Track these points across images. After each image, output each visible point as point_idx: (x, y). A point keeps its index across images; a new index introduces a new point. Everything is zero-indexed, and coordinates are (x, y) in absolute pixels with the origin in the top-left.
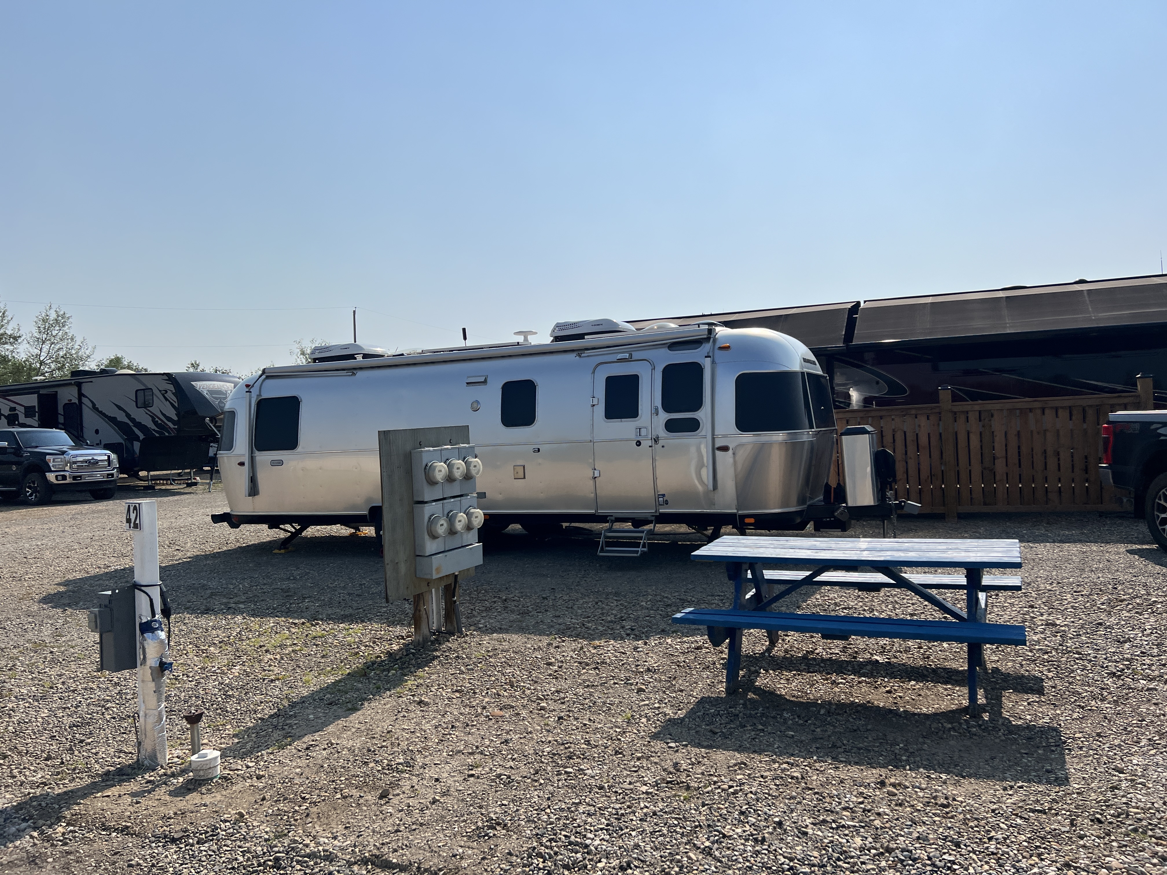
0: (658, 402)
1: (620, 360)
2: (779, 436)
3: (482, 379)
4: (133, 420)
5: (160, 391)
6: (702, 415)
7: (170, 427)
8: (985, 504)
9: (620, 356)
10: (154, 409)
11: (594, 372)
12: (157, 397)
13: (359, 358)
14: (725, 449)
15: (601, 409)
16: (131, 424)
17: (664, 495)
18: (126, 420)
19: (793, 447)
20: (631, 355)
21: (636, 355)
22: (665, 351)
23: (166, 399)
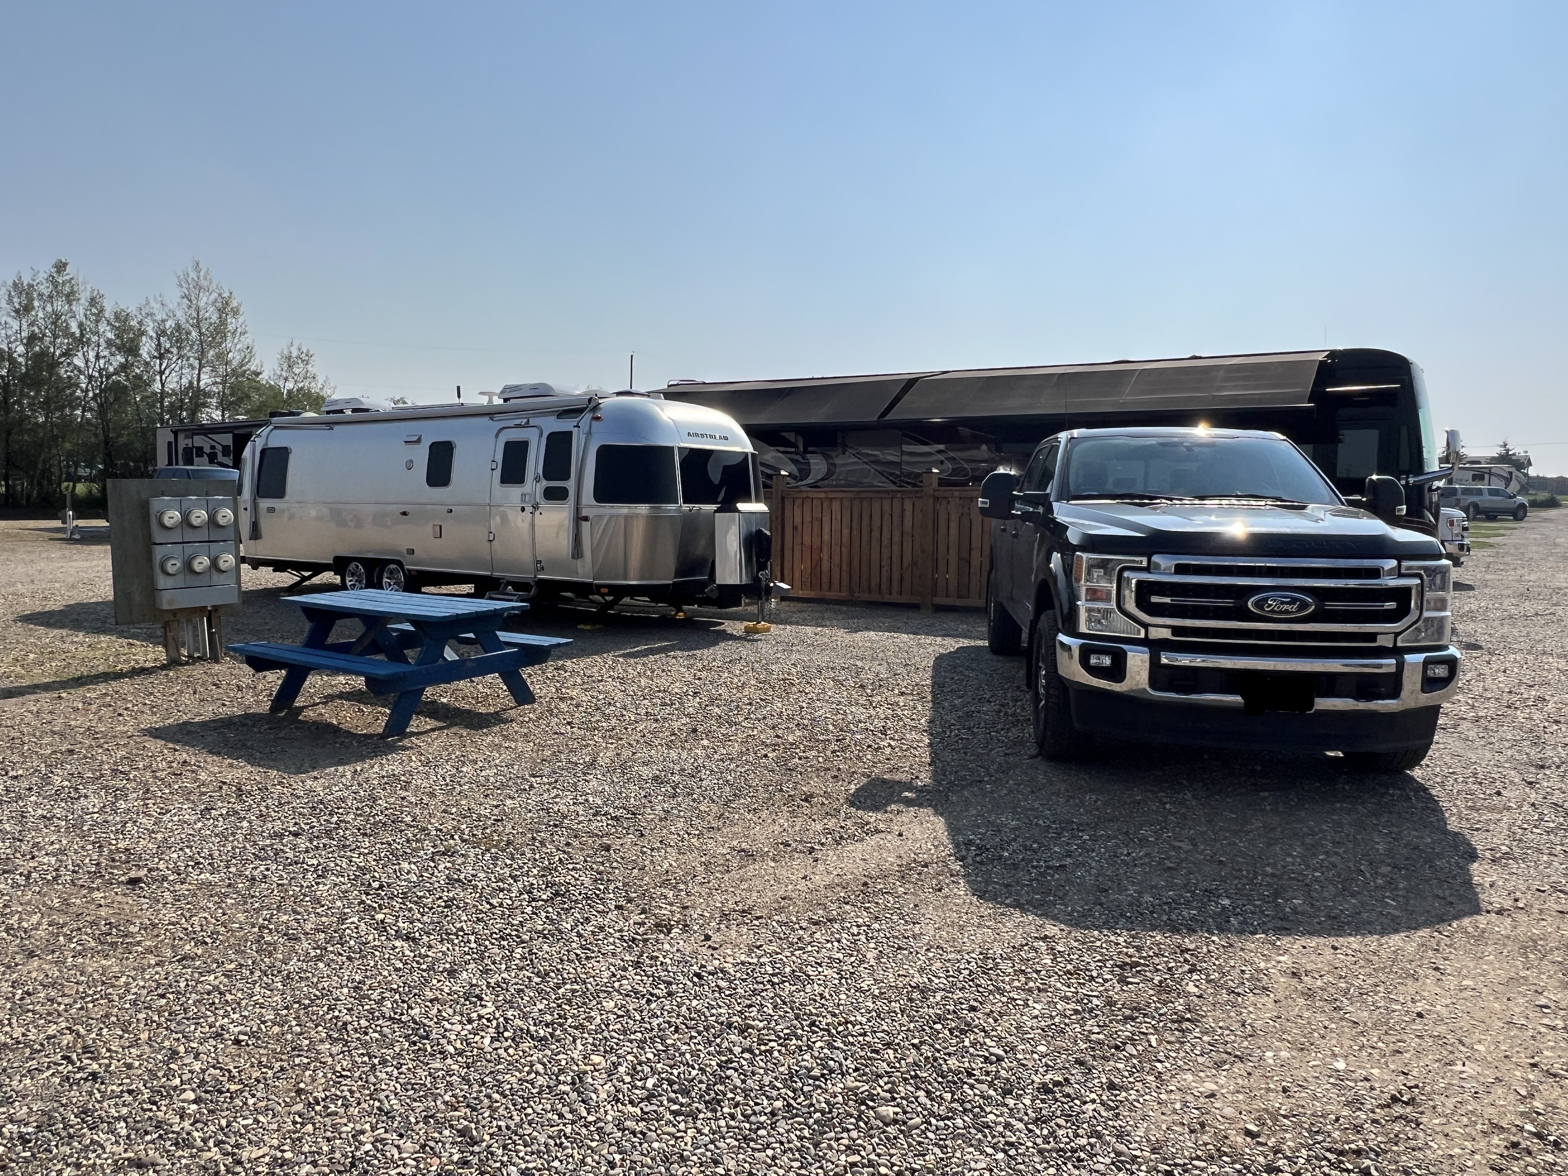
0: (540, 471)
1: (519, 426)
2: (643, 509)
3: (415, 439)
6: (570, 485)
8: (959, 597)
9: (517, 422)
11: (497, 436)
13: (349, 412)
14: (586, 519)
15: (498, 473)
17: (540, 562)
19: (654, 521)
20: (528, 422)
21: (532, 422)
22: (553, 418)
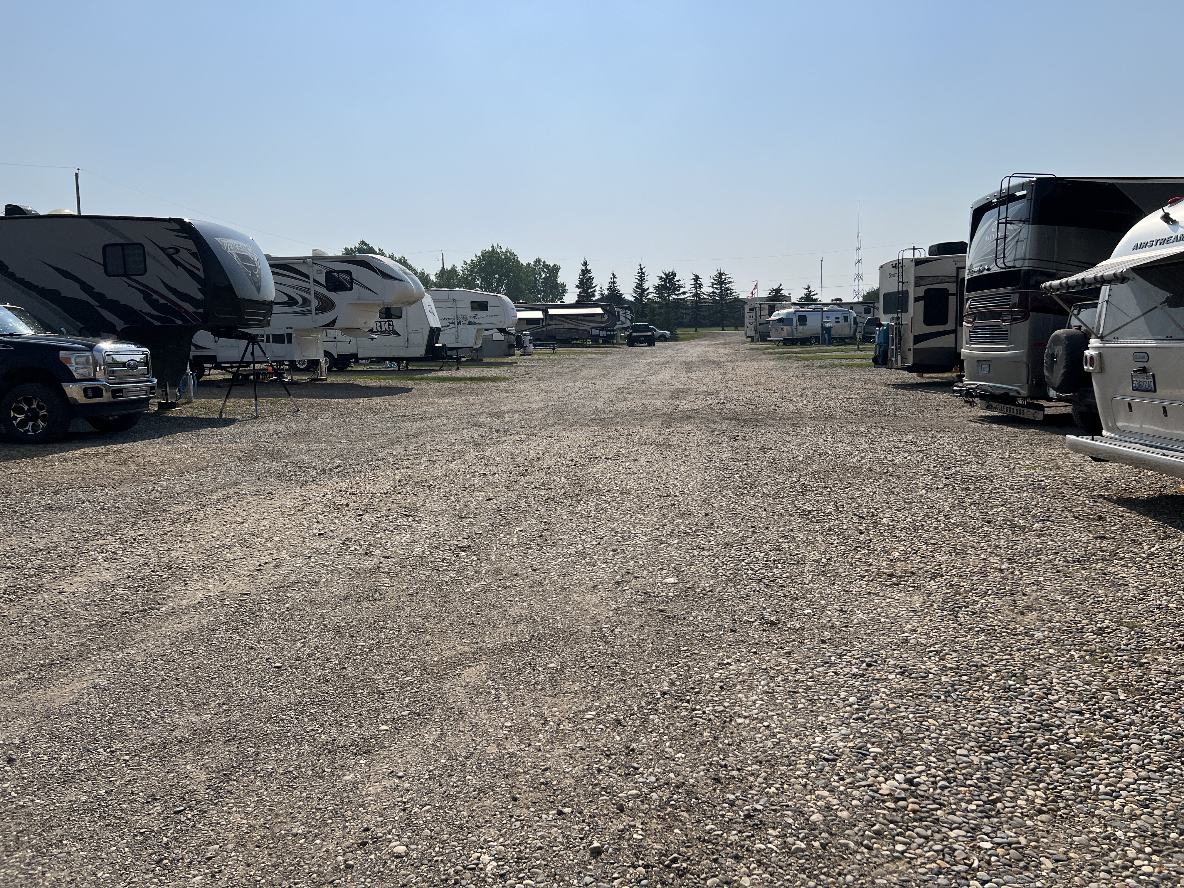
4: (100, 297)
5: (163, 250)
7: (186, 311)
10: (150, 279)
12: (154, 258)
16: (94, 303)
18: (84, 296)
23: (177, 263)
